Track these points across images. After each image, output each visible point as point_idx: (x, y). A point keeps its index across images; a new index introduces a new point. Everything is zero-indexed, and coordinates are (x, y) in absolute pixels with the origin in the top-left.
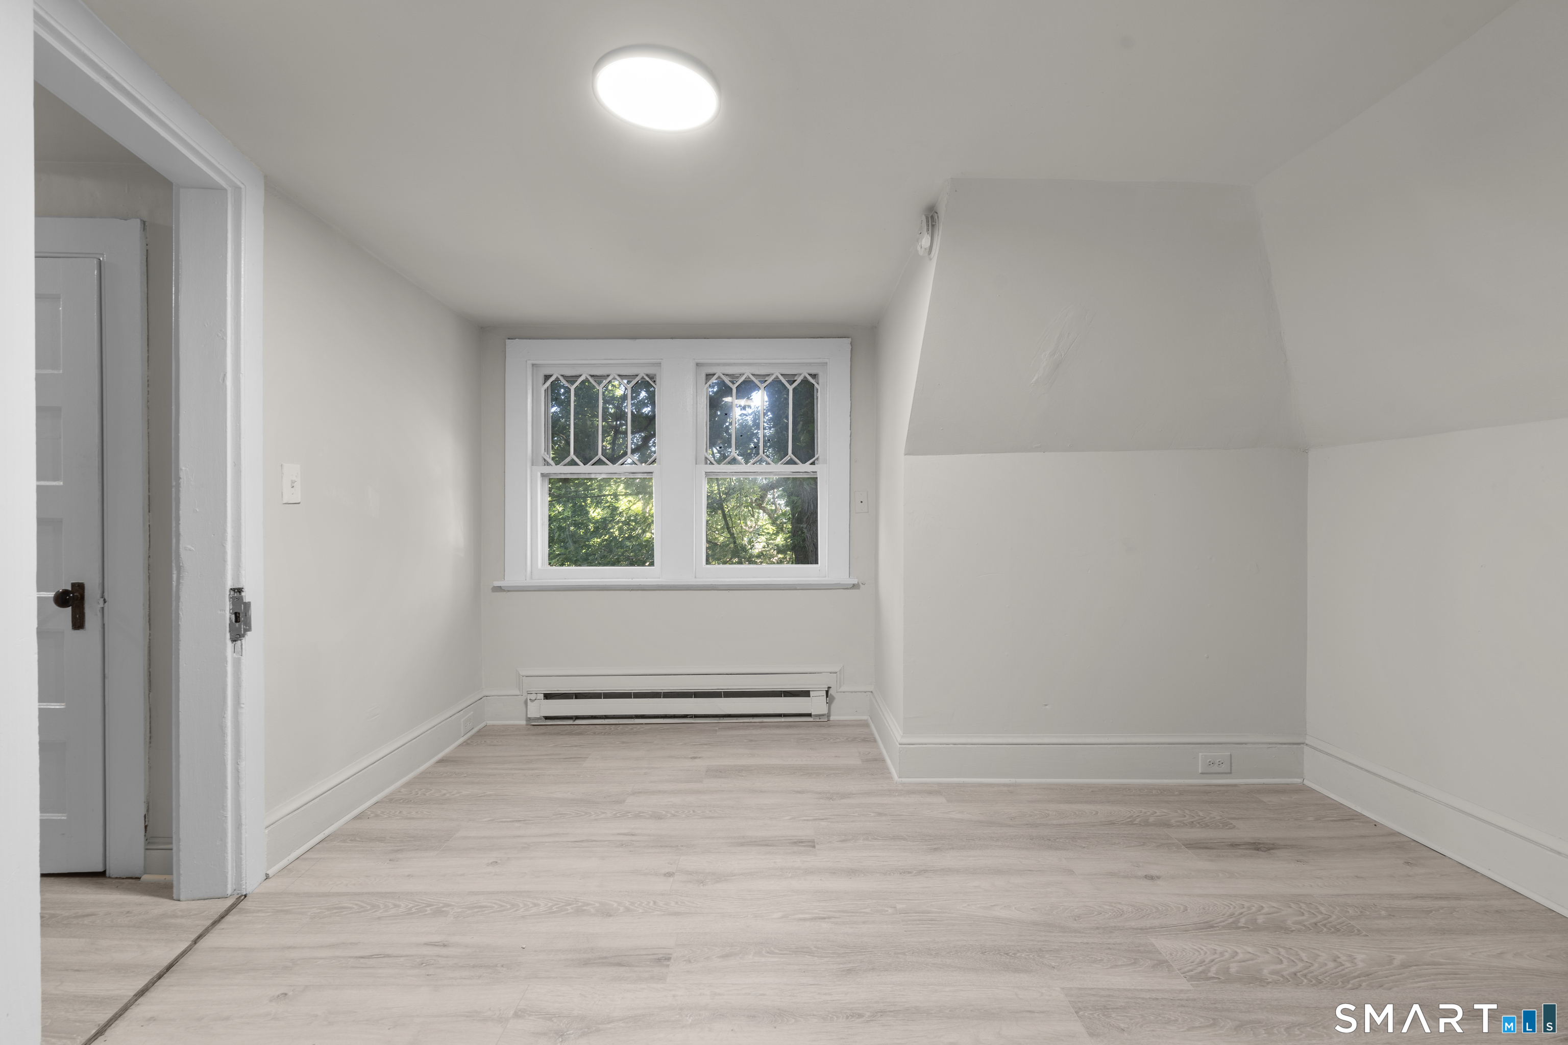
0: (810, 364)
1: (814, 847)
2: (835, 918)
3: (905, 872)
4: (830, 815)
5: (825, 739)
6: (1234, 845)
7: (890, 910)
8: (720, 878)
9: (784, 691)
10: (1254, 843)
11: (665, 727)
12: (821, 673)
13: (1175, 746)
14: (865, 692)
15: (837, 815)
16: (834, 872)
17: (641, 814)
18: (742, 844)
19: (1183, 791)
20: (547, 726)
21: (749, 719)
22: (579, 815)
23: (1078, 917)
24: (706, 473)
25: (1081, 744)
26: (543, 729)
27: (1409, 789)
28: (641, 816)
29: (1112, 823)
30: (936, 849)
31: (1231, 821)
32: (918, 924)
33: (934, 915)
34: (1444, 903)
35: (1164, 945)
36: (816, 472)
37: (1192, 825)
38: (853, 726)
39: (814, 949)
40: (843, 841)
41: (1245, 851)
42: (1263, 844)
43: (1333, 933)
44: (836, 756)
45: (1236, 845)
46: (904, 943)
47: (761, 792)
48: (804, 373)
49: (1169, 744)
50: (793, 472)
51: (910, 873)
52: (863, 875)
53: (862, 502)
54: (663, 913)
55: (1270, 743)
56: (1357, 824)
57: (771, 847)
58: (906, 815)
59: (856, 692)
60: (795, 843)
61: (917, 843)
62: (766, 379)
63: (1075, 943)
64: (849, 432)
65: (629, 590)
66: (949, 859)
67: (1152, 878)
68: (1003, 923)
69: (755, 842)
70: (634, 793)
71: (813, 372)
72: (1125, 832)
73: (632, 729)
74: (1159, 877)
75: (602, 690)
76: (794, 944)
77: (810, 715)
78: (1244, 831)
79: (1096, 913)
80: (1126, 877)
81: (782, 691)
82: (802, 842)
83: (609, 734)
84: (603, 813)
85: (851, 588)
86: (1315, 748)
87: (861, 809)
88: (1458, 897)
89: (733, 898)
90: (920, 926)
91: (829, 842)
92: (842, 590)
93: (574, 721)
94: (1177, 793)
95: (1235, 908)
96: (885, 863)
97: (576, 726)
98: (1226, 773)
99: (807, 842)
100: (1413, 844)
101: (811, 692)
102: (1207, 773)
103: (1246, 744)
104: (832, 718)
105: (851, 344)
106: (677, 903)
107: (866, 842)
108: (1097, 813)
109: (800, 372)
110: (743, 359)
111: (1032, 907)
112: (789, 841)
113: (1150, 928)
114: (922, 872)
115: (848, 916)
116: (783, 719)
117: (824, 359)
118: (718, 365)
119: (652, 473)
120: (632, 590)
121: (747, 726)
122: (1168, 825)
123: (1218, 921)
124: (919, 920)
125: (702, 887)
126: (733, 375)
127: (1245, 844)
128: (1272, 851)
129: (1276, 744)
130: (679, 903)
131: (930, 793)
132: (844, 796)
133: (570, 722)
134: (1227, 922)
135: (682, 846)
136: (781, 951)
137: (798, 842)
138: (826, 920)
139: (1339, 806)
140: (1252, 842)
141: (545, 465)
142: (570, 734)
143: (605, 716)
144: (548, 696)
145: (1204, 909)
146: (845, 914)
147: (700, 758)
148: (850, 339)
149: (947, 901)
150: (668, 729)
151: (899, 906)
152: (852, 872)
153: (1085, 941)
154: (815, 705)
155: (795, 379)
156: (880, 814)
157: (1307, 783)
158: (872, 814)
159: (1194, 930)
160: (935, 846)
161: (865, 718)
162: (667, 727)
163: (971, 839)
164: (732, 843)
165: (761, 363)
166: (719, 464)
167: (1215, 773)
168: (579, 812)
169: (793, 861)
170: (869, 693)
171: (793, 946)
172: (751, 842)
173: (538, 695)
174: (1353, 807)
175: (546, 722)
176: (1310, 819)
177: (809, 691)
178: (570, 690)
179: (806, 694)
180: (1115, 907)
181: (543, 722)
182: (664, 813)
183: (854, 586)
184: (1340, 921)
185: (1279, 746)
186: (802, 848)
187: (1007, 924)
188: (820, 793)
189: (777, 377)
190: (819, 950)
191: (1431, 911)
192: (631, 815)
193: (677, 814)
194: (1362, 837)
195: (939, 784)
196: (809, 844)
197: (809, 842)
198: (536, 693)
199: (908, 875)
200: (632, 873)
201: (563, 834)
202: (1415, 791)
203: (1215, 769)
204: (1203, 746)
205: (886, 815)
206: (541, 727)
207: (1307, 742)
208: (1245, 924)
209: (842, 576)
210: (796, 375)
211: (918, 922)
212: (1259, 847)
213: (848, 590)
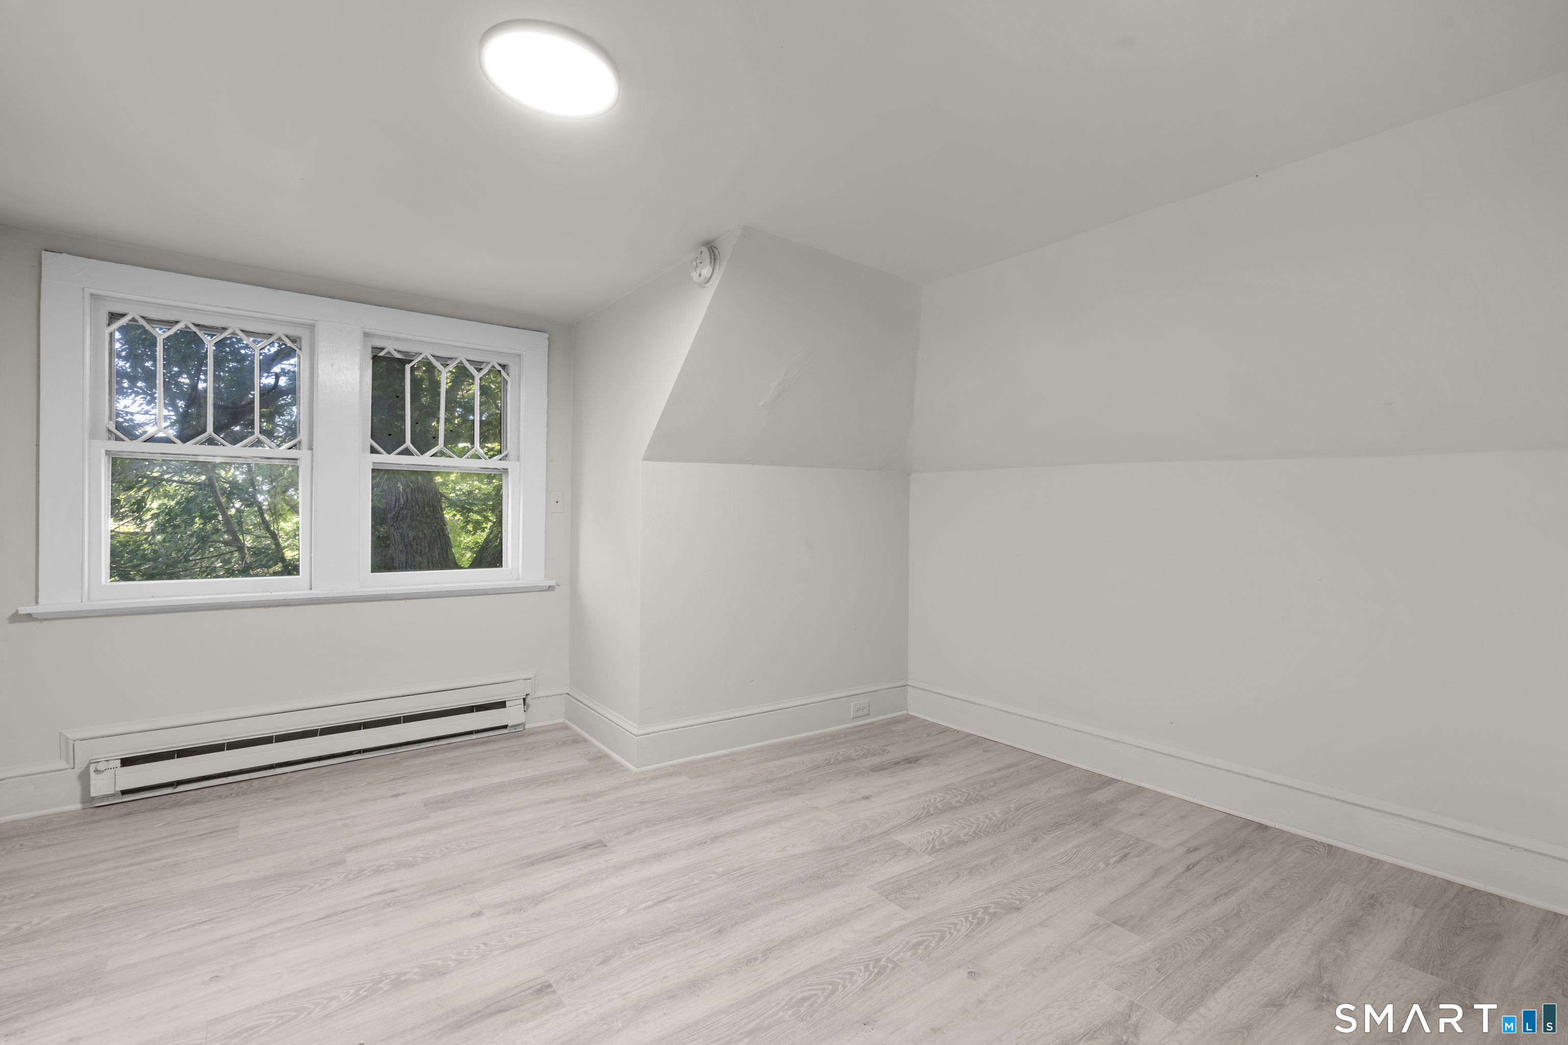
0: (500, 353)
1: (605, 846)
2: (674, 896)
3: (701, 843)
4: (597, 815)
5: (534, 748)
6: (897, 763)
7: (714, 876)
8: (538, 899)
9: (476, 706)
10: (906, 759)
11: (324, 770)
12: (514, 681)
13: (837, 700)
14: (560, 695)
15: (604, 814)
16: (643, 861)
17: (382, 868)
18: (532, 864)
19: (846, 733)
20: (126, 804)
21: (434, 743)
22: (292, 891)
23: (843, 837)
24: (373, 463)
25: (776, 710)
26: (124, 809)
27: (976, 704)
28: (383, 870)
29: (818, 767)
30: (711, 819)
31: (885, 748)
32: (743, 879)
33: (748, 868)
34: (1012, 770)
35: (903, 838)
36: (507, 469)
37: (865, 756)
38: (553, 730)
39: (678, 926)
40: (629, 833)
41: (905, 766)
42: (911, 758)
43: (977, 802)
44: (559, 762)
45: (898, 763)
46: (743, 896)
47: (508, 811)
48: (495, 362)
49: (833, 699)
50: (481, 468)
51: (705, 843)
52: (669, 856)
53: (557, 502)
54: (504, 950)
55: (889, 688)
56: (949, 733)
57: (565, 858)
58: (665, 798)
59: (551, 696)
60: (585, 847)
61: (692, 818)
62: (447, 363)
63: (854, 855)
64: (546, 430)
65: (265, 607)
66: (727, 824)
67: (866, 798)
68: (800, 858)
69: (543, 858)
70: (350, 849)
71: (503, 362)
72: (830, 771)
73: (276, 782)
74: (871, 796)
75: (226, 740)
76: (658, 929)
77: (505, 727)
78: (897, 753)
79: (851, 831)
80: (852, 802)
81: (473, 706)
82: (591, 845)
83: (244, 794)
84: (328, 880)
85: (546, 590)
86: (914, 687)
87: (621, 803)
88: (1016, 764)
89: (566, 912)
90: (745, 879)
91: (616, 838)
92: (537, 592)
93: (176, 788)
94: (842, 736)
95: (923, 803)
96: (680, 841)
97: (179, 795)
98: (866, 715)
99: (596, 843)
100: (980, 739)
101: (507, 702)
102: (856, 718)
103: (877, 691)
104: (527, 726)
105: (548, 339)
106: (510, 936)
107: (649, 829)
108: (803, 762)
109: (489, 361)
110: (425, 337)
111: (810, 840)
112: (577, 847)
113: (888, 830)
114: (714, 839)
115: (684, 891)
116: (474, 736)
117: (519, 350)
118: (390, 338)
119: (296, 459)
120: (269, 606)
121: (435, 751)
122: (850, 759)
123: (920, 813)
124: (741, 876)
125: (524, 914)
126: (407, 352)
127: (902, 761)
128: (918, 762)
129: (893, 688)
130: (513, 935)
131: (671, 775)
132: (597, 795)
133: (169, 790)
134: (924, 813)
135: (465, 884)
136: (650, 938)
137: (587, 847)
138: (668, 900)
139: (934, 725)
140: (905, 758)
141: (110, 439)
142: (177, 805)
143: (225, 773)
144: (127, 762)
145: (908, 808)
146: (681, 891)
147: (403, 794)
148: (547, 335)
149: (750, 855)
150: (329, 772)
151: (718, 871)
152: (658, 857)
153: (858, 851)
154: (510, 716)
155: (482, 367)
156: (642, 803)
157: (910, 713)
158: (636, 805)
159: (912, 823)
160: (709, 817)
161: (561, 721)
162: (326, 771)
163: (732, 804)
164: (519, 866)
165: (444, 344)
166: (389, 453)
167: (860, 717)
168: (290, 889)
169: (597, 864)
170: (564, 695)
171: (658, 931)
172: (539, 859)
173: (110, 762)
174: (941, 723)
175: (122, 798)
176: (925, 736)
177: (505, 701)
178: (172, 747)
179: (502, 705)
180: (859, 823)
181: (119, 799)
182: (411, 859)
183: (550, 588)
184: (975, 794)
185: (895, 689)
186: (596, 850)
187: (803, 857)
188: (571, 798)
189: (461, 362)
190: (682, 926)
191: (1010, 776)
192: (369, 872)
193: (429, 856)
194: (956, 741)
195: (673, 766)
196: (599, 844)
197: (597, 843)
198: (108, 761)
199: (705, 845)
200: (430, 927)
201: (290, 917)
202: (979, 704)
203: (861, 713)
204: (853, 697)
205: (648, 802)
206: (115, 806)
207: (909, 684)
208: (934, 811)
209: (538, 578)
210: (483, 363)
211: (741, 877)
212: (911, 761)
213: (543, 592)
